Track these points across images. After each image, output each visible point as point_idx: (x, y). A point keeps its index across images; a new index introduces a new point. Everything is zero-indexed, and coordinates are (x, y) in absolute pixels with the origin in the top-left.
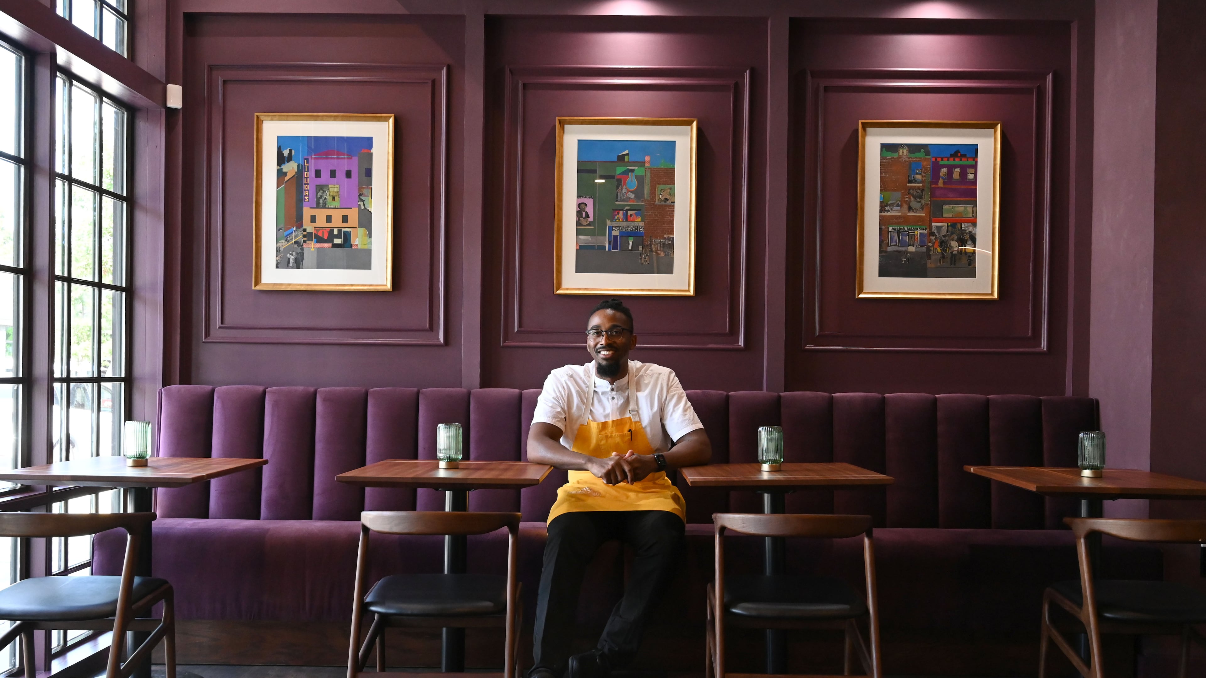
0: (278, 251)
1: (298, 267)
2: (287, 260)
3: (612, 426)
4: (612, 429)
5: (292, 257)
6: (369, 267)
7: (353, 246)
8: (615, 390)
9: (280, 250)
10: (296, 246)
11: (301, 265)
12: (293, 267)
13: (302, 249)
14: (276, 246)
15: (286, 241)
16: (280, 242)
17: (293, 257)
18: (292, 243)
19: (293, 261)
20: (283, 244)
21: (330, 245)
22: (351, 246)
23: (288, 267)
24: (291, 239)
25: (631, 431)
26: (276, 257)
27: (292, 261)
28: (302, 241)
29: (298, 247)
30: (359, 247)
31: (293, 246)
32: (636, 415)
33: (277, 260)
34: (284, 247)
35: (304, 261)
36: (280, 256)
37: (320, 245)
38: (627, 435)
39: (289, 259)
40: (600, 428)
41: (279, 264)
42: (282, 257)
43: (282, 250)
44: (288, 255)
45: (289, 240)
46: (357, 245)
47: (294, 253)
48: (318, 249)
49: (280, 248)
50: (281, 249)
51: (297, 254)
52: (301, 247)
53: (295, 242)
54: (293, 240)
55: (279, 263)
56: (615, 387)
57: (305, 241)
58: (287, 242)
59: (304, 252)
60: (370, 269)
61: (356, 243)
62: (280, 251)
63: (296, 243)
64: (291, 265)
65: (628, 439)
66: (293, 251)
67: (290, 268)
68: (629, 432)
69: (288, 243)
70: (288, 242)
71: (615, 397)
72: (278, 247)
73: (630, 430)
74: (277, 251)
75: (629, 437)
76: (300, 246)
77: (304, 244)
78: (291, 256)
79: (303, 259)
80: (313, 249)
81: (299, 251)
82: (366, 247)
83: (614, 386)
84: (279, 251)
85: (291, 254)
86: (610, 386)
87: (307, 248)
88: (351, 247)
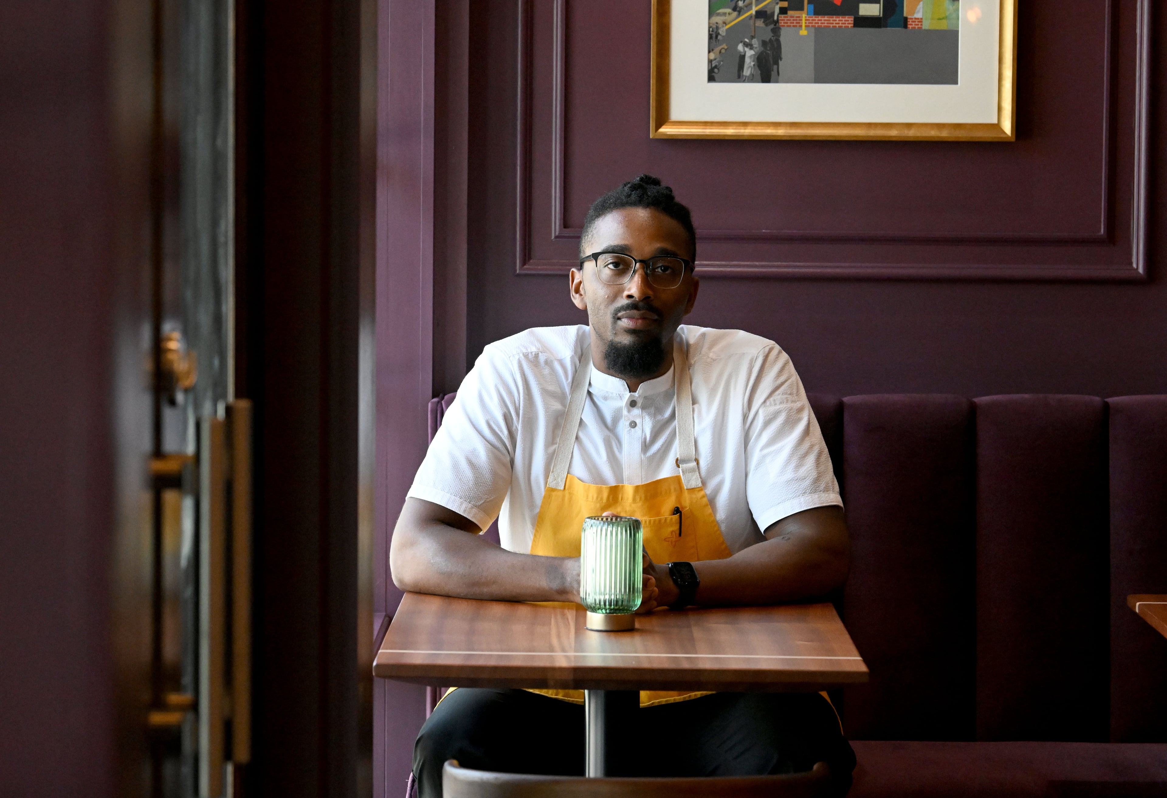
0: (713, 36)
1: (766, 78)
2: (737, 60)
3: (634, 500)
4: (633, 505)
5: (750, 53)
6: (954, 80)
7: (910, 22)
8: (639, 404)
9: (717, 34)
10: (760, 23)
11: (774, 74)
12: (752, 79)
13: (776, 31)
14: (709, 23)
15: (734, 9)
16: (718, 14)
17: (752, 52)
18: (751, 17)
19: (753, 63)
20: (727, 18)
21: (848, 21)
22: (905, 23)
23: (739, 77)
24: (746, 6)
25: (681, 513)
26: (709, 52)
27: (749, 63)
28: (777, 11)
29: (767, 25)
30: (926, 25)
31: (752, 22)
32: (692, 470)
33: (710, 61)
34: (728, 27)
35: (780, 63)
36: (717, 50)
37: (824, 20)
38: (668, 521)
39: (742, 57)
40: (605, 500)
41: (716, 70)
42: (723, 51)
43: (724, 34)
44: (740, 47)
45: (741, 8)
46: (920, 20)
47: (755, 42)
48: (819, 32)
49: (717, 28)
50: (723, 31)
51: (764, 43)
52: (772, 26)
53: (757, 12)
54: (754, 7)
55: (716, 67)
56: (639, 396)
57: (783, 11)
58: (735, 14)
59: (782, 39)
60: (956, 82)
61: (919, 15)
62: (719, 37)
63: (760, 14)
64: (747, 72)
65: (672, 532)
66: (753, 37)
67: (744, 81)
68: (674, 514)
69: (739, 15)
70: (739, 12)
71: (638, 421)
72: (714, 26)
73: (677, 511)
74: (710, 37)
75: (676, 528)
76: (771, 24)
77: (782, 17)
78: (746, 49)
79: (777, 57)
80: (804, 32)
81: (768, 35)
82: (943, 26)
83: (636, 394)
84: (717, 37)
85: (746, 45)
86: (627, 395)
87: (788, 29)
88: (905, 26)
